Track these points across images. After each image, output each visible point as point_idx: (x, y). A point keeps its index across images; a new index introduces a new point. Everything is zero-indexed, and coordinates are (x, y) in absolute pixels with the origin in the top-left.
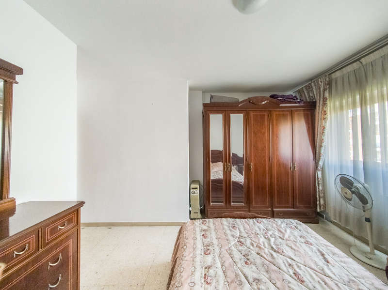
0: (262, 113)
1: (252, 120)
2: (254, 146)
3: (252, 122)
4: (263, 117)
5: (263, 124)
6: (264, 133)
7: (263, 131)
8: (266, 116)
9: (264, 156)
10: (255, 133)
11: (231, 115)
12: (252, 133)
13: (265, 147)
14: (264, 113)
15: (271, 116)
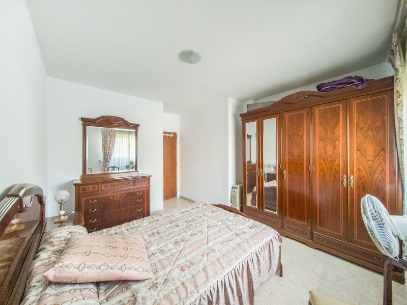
0: (299, 112)
1: (287, 122)
2: (289, 152)
3: (287, 125)
4: (300, 117)
5: (300, 126)
6: (302, 136)
7: (300, 133)
8: (305, 115)
9: (301, 164)
10: (290, 137)
11: (264, 120)
12: (287, 136)
13: (303, 152)
14: (302, 112)
15: (312, 113)
